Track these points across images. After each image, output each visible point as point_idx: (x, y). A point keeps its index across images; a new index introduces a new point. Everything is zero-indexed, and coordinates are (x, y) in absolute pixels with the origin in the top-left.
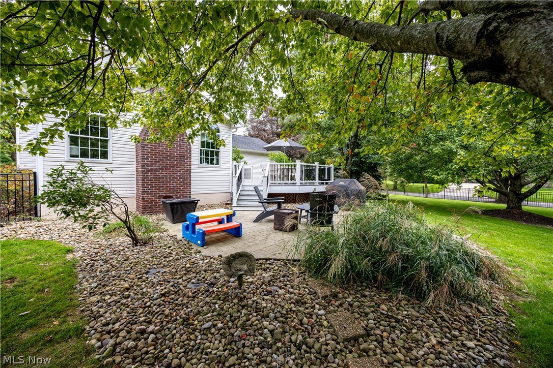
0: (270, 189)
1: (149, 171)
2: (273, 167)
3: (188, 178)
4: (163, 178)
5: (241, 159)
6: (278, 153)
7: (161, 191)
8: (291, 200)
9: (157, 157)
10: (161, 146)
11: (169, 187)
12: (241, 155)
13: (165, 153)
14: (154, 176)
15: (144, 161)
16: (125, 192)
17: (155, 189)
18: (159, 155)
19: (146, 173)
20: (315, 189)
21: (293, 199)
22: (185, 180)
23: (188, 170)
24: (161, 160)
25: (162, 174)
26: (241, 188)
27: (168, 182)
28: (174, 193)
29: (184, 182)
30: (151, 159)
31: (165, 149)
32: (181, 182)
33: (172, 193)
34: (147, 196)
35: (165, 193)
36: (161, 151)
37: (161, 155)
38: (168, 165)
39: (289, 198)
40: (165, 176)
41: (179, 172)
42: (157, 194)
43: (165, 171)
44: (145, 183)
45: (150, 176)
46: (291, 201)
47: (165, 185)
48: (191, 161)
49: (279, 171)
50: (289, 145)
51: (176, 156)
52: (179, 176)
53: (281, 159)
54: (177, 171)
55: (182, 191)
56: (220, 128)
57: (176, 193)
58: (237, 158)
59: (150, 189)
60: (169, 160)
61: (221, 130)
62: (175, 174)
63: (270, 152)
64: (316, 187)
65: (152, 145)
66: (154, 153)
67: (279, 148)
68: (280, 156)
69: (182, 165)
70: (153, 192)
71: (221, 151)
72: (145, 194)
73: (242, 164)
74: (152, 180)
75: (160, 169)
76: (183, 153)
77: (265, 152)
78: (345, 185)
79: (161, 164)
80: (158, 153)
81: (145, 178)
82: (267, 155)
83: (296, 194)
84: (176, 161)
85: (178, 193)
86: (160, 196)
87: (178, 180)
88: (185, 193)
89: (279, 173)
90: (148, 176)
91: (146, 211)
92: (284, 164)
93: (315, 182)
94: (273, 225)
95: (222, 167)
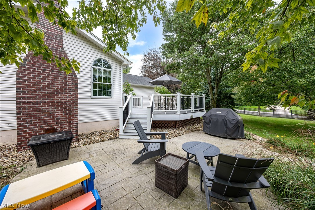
0: (154, 117)
1: (27, 104)
2: (157, 97)
3: (75, 110)
4: (45, 111)
5: (131, 91)
6: (161, 87)
7: (42, 124)
8: (172, 125)
9: (37, 90)
10: (42, 79)
11: (52, 119)
12: (131, 88)
13: (47, 86)
14: (33, 109)
15: (20, 94)
16: (7, 125)
17: (34, 123)
18: (39, 88)
19: (22, 107)
20: (192, 116)
21: (174, 125)
22: (71, 112)
23: (74, 102)
24: (42, 93)
25: (43, 106)
26: (129, 116)
27: (51, 115)
28: (58, 125)
29: (70, 114)
30: (28, 92)
31: (47, 81)
32: (67, 114)
33: (56, 126)
34: (23, 131)
35: (47, 126)
36: (42, 83)
37: (42, 88)
38: (51, 97)
39: (171, 124)
40: (47, 109)
41: (64, 104)
42: (37, 127)
43: (47, 104)
44: (22, 117)
45: (28, 109)
46: (172, 127)
47: (47, 117)
48: (78, 94)
49: (162, 100)
50: (170, 80)
51: (61, 89)
52: (63, 108)
53: (163, 91)
54: (61, 104)
55: (67, 122)
56: (112, 65)
57: (61, 125)
58: (127, 90)
59: (27, 123)
60: (51, 93)
61: (112, 67)
62: (59, 106)
63: (155, 86)
64: (193, 114)
65: (30, 78)
66: (33, 85)
67: (161, 83)
68: (163, 89)
69: (68, 97)
70: (32, 125)
71: (113, 85)
72: (21, 129)
73: (130, 95)
74: (30, 114)
75: (41, 102)
76: (68, 85)
77: (152, 86)
78: (223, 114)
79: (41, 97)
80: (38, 85)
81: (21, 112)
82: (153, 88)
83: (176, 121)
84: (60, 93)
85: (64, 125)
86: (41, 129)
87: (63, 112)
88: (71, 124)
89: (162, 102)
90: (24, 109)
91: (23, 146)
92: (166, 95)
93: (191, 110)
94: (155, 169)
95: (114, 98)
